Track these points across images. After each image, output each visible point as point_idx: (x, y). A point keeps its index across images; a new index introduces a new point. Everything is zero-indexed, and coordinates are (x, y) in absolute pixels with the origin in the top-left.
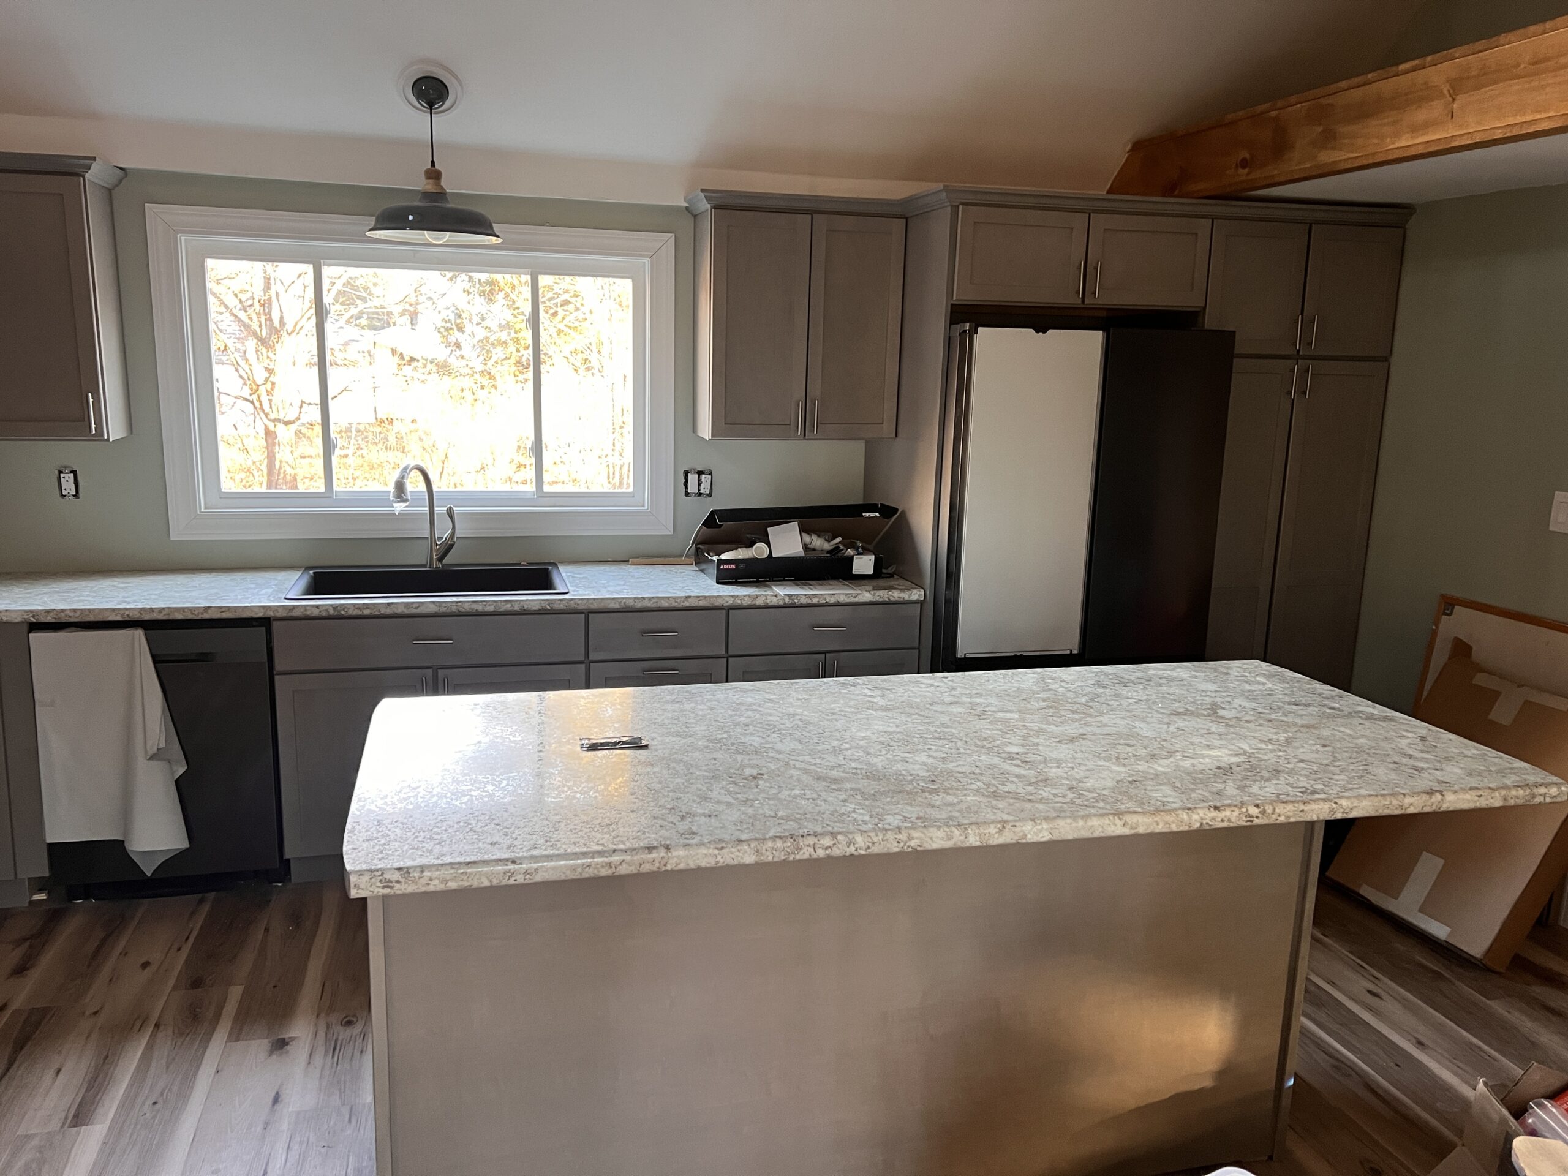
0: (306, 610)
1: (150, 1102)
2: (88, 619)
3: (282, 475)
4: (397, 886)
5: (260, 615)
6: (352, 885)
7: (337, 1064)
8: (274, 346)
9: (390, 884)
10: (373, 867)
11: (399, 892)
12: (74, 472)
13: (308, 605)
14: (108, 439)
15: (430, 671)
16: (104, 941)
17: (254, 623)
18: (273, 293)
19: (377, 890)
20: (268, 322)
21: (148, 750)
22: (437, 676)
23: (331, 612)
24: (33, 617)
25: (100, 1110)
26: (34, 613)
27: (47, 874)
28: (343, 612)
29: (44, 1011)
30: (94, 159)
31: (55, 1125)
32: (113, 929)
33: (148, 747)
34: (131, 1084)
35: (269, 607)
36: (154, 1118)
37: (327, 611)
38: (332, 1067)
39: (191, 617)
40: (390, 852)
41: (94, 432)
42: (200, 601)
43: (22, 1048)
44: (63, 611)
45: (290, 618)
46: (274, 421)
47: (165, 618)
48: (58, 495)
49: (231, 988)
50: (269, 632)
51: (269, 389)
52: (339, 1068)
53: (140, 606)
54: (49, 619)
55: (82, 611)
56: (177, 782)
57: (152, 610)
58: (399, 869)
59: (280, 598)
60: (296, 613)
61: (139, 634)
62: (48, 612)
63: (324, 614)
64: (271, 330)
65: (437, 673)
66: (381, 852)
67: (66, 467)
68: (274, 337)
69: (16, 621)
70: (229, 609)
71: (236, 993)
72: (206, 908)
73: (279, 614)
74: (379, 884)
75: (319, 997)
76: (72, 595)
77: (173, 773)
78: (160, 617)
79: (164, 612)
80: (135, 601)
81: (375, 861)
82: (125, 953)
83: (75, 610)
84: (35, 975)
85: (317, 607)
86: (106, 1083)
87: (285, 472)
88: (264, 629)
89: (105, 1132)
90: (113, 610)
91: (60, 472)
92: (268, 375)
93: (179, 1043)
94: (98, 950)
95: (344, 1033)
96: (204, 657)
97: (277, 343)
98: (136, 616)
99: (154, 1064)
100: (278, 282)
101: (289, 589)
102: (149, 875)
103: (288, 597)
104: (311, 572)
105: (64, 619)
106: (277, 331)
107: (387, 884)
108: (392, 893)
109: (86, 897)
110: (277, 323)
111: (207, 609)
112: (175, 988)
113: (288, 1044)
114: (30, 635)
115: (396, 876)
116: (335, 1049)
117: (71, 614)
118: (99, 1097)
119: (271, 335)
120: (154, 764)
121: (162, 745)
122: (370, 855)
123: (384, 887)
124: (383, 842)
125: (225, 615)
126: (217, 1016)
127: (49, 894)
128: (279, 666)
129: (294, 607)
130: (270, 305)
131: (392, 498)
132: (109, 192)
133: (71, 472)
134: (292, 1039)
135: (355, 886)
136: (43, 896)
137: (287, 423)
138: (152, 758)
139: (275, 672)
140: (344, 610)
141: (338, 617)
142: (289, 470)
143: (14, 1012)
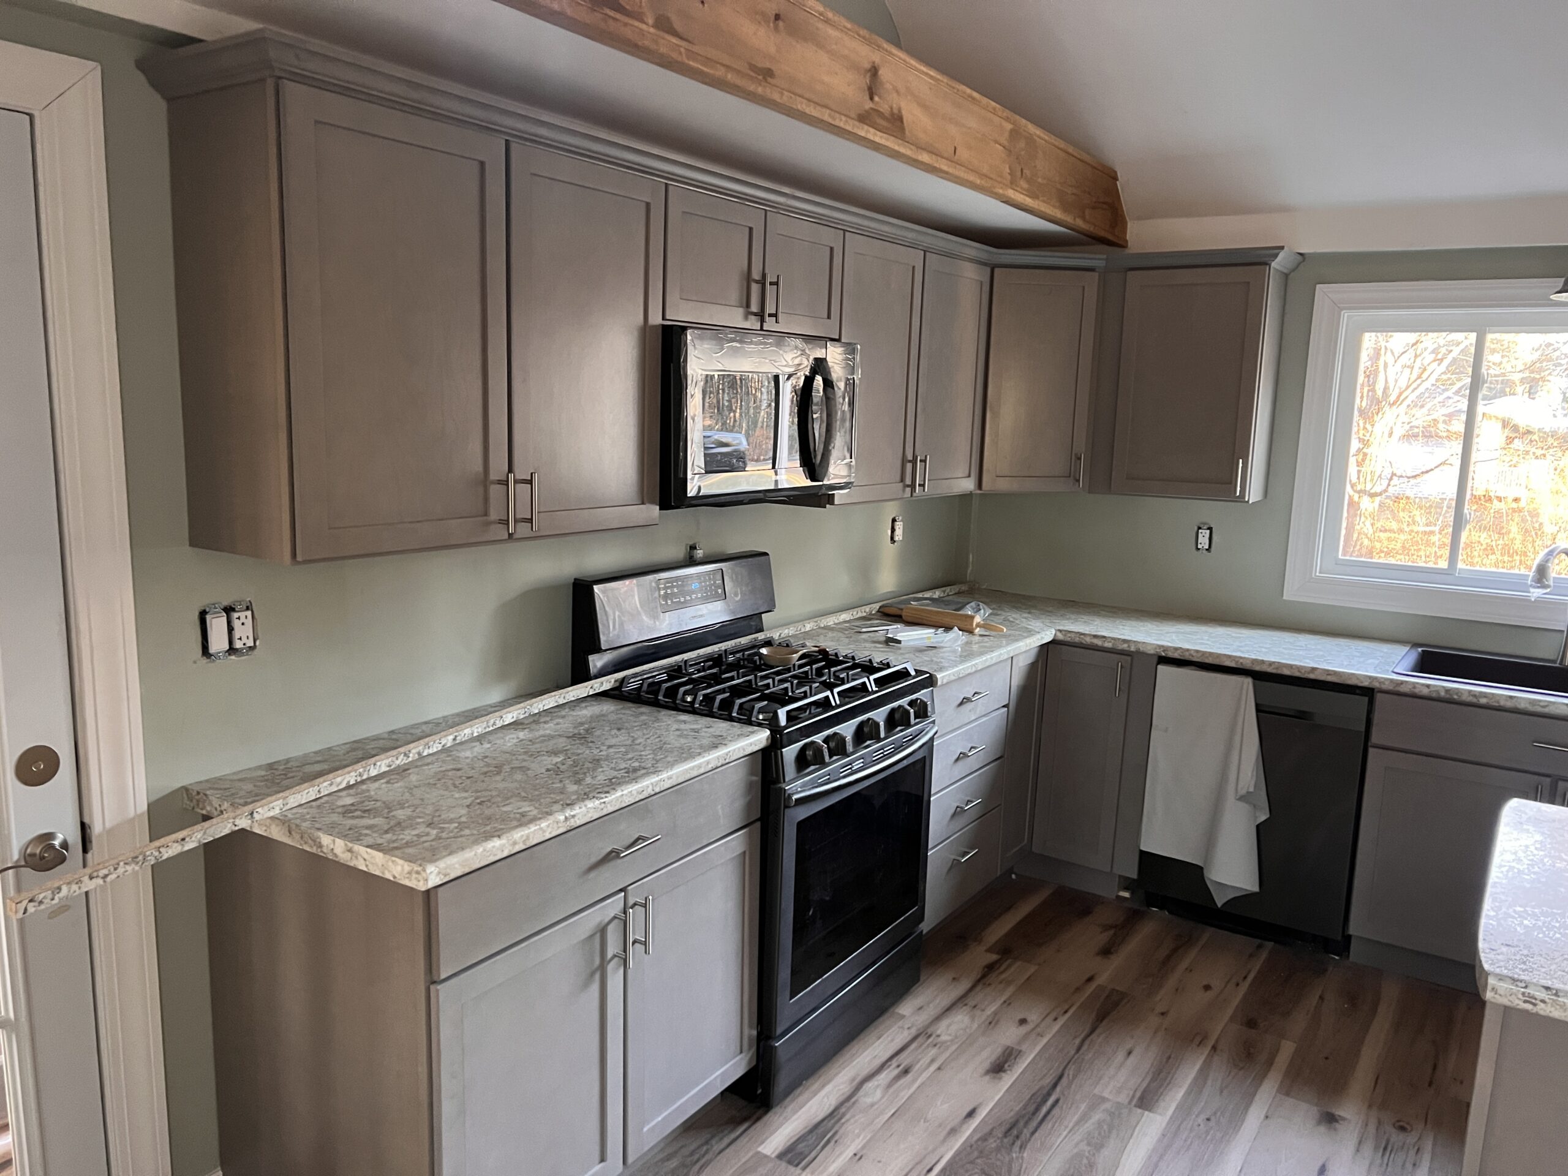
0: (1414, 687)
1: (1203, 1117)
2: (1207, 661)
3: (1358, 547)
4: (1542, 1005)
5: (1366, 684)
6: (1489, 987)
7: (1387, 1165)
8: (1373, 417)
9: (1534, 1001)
10: (1516, 976)
11: (1542, 1013)
12: (1210, 529)
13: (1418, 683)
14: (1248, 502)
15: (1548, 780)
16: (1175, 950)
17: (1358, 691)
18: (1381, 363)
19: (1517, 1002)
20: (1370, 393)
21: (1239, 789)
22: (1556, 788)
23: (1443, 694)
24: (1164, 651)
25: (1162, 1104)
26: (1166, 649)
27: (1135, 876)
28: (1455, 697)
29: (1123, 995)
30: (1282, 248)
31: (1123, 1098)
32: (1182, 944)
33: (1240, 786)
34: (1188, 1093)
35: (1376, 678)
36: (1207, 1133)
37: (1437, 691)
38: (1381, 1165)
39: (1297, 674)
40: (1535, 966)
41: (1238, 494)
42: (1308, 661)
43: (1102, 1021)
44: (1188, 650)
45: (1397, 693)
46: (1359, 492)
47: (1274, 671)
48: (1194, 548)
49: (1283, 1042)
50: (1371, 703)
51: (1360, 460)
52: (1389, 1169)
53: (1254, 657)
54: (1176, 655)
55: (1204, 653)
56: (1258, 827)
57: (1263, 662)
58: (1547, 988)
59: (1388, 671)
60: (1403, 689)
61: (1248, 682)
62: (1176, 649)
63: (1434, 695)
64: (1372, 402)
65: (1557, 783)
66: (1524, 963)
67: (1205, 524)
68: (1374, 408)
69: (1149, 652)
70: (1335, 673)
71: (1287, 1049)
72: (1264, 955)
73: (1384, 687)
74: (1520, 996)
75: (1372, 1087)
76: (1194, 637)
77: (1256, 817)
78: (1270, 670)
79: (1273, 666)
80: (1248, 651)
81: (1517, 970)
82: (1189, 970)
83: (1197, 651)
84: (1117, 961)
85: (1428, 686)
86: (1167, 1081)
87: (1362, 543)
88: (1366, 699)
89: (1164, 1125)
90: (1229, 657)
91: (1200, 528)
92: (1361, 446)
93: (1233, 1074)
94: (1168, 958)
95: (1396, 1137)
96: (1302, 715)
97: (1377, 414)
98: (1248, 666)
99: (1209, 1082)
100: (1389, 353)
101: (1397, 662)
102: (1219, 905)
103: (1395, 670)
104: (1420, 650)
105: (1187, 657)
106: (1379, 402)
107: (1530, 1000)
108: (1534, 1011)
109: (1161, 908)
110: (1379, 393)
111: (1314, 669)
112: (1232, 1019)
113: (1337, 1121)
114: (1159, 667)
115: (1542, 994)
116: (1385, 1149)
117: (1194, 654)
118: (1161, 1090)
119: (1371, 406)
120: (1242, 805)
121: (1251, 790)
122: (1511, 962)
123: (1525, 1002)
124: (1525, 952)
125: (1329, 679)
126: (1270, 1063)
127: (1132, 894)
128: (1375, 738)
129: (1402, 682)
130: (1376, 376)
131: (1529, 582)
132: (1286, 276)
133: (1208, 529)
134: (1344, 1119)
135: (1493, 989)
136: (1126, 895)
137: (1372, 495)
138: (1242, 798)
139: (1370, 744)
140: (1457, 694)
141: (1449, 700)
142: (1366, 542)
143: (1099, 986)
